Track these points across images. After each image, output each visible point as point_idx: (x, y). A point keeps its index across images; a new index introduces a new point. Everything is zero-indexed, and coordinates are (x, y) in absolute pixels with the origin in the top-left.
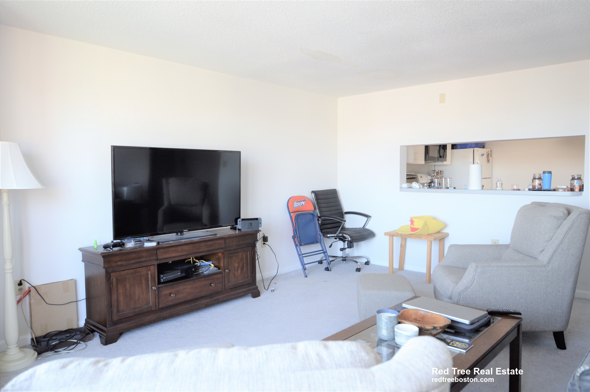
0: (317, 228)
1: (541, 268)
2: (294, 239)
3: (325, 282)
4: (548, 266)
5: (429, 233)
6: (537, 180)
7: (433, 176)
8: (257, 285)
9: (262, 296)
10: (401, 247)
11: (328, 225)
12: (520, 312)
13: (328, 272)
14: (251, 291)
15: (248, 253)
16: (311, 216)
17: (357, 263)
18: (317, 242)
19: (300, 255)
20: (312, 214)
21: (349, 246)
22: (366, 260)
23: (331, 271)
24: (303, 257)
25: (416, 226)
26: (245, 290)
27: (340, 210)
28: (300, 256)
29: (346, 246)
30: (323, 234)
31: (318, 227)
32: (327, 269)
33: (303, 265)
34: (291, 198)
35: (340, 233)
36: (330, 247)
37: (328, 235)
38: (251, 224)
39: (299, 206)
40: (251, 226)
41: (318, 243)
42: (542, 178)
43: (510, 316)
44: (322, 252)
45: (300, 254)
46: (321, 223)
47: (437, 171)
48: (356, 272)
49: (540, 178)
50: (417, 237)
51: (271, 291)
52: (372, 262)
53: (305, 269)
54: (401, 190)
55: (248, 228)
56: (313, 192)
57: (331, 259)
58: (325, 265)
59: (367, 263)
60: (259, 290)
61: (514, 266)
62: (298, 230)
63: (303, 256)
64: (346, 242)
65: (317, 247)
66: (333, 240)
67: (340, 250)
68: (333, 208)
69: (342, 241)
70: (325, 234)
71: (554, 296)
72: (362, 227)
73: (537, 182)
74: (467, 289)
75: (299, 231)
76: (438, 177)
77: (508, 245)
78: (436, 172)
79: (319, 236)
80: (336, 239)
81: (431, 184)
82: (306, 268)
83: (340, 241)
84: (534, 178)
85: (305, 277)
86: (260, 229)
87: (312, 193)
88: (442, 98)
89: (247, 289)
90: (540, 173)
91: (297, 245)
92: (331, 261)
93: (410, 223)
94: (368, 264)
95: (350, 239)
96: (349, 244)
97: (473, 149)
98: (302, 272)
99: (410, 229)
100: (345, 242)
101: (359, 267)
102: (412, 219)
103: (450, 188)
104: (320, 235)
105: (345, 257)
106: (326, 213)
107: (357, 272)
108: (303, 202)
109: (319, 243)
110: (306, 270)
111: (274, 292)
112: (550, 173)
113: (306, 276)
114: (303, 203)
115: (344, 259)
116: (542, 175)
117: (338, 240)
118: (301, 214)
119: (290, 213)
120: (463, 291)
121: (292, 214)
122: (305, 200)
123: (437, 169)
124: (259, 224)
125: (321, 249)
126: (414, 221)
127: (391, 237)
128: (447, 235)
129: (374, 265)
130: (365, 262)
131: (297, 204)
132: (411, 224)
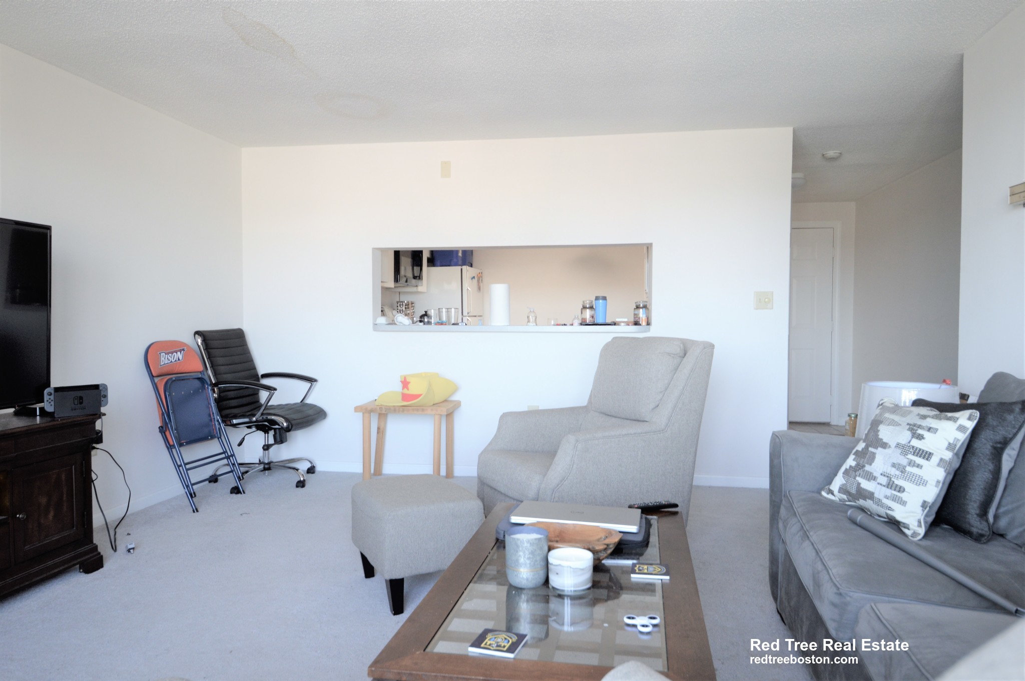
0: (211, 406)
1: (659, 435)
2: (164, 433)
3: (244, 515)
4: (667, 431)
5: (436, 402)
6: (588, 310)
7: (400, 310)
8: (94, 542)
9: (107, 565)
10: (378, 433)
11: (233, 401)
12: (676, 502)
13: (239, 495)
14: (79, 560)
15: (72, 468)
16: (197, 384)
17: (297, 470)
18: (213, 437)
19: (179, 466)
20: (199, 379)
21: (278, 439)
22: (309, 465)
23: (244, 493)
24: (187, 470)
25: (413, 390)
26: (67, 556)
27: (253, 371)
28: (181, 468)
29: (271, 441)
30: (224, 419)
31: (213, 405)
32: (236, 490)
33: (187, 486)
34: (153, 345)
35: (262, 414)
36: (240, 444)
37: (235, 421)
38: (81, 398)
39: (171, 362)
40: (81, 403)
41: (215, 437)
42: (594, 307)
43: (663, 512)
44: (223, 456)
45: (179, 464)
46: (219, 396)
47: (406, 302)
48: (298, 488)
49: (591, 308)
50: (417, 410)
51: (125, 550)
52: (319, 468)
53: (192, 495)
54: (375, 330)
55: (72, 410)
56: (197, 333)
57: (243, 469)
58: (230, 481)
59: (311, 470)
60: (99, 553)
61: (625, 435)
62: (173, 412)
63: (188, 466)
64: (272, 433)
65: (212, 447)
66: (244, 430)
67: (263, 448)
68: (239, 367)
69: (261, 432)
70: (227, 419)
71: (674, 476)
72: (299, 401)
73: (588, 314)
74: (564, 481)
75: (175, 417)
76: (408, 312)
77: (585, 407)
78: (404, 304)
79: (216, 423)
80: (249, 427)
81: (424, 319)
82: (194, 493)
83: (259, 431)
84: (584, 308)
85: (194, 512)
86: (103, 410)
87: (197, 336)
88: (446, 169)
89: (72, 554)
90: (592, 300)
91: (170, 446)
92: (243, 474)
93: (401, 385)
94: (313, 473)
95: (285, 424)
96: (278, 435)
97: (459, 268)
98: (186, 501)
99: (400, 397)
100: (268, 433)
101: (302, 479)
102: (405, 378)
103: (460, 324)
104: (218, 421)
105: (269, 463)
106: (228, 377)
107: (300, 489)
108: (179, 353)
109: (216, 439)
110: (195, 496)
111: (136, 551)
112: (604, 298)
113: (196, 510)
114: (180, 355)
115: (266, 466)
116: (594, 303)
117: (254, 429)
118: (178, 380)
119: (152, 376)
120: (558, 486)
121: (156, 380)
122: (183, 350)
123: (406, 299)
124: (102, 399)
125: (222, 451)
126: (409, 383)
127: (367, 415)
128: (458, 405)
129: (325, 473)
130: (306, 469)
131: (166, 358)
132: (403, 389)
